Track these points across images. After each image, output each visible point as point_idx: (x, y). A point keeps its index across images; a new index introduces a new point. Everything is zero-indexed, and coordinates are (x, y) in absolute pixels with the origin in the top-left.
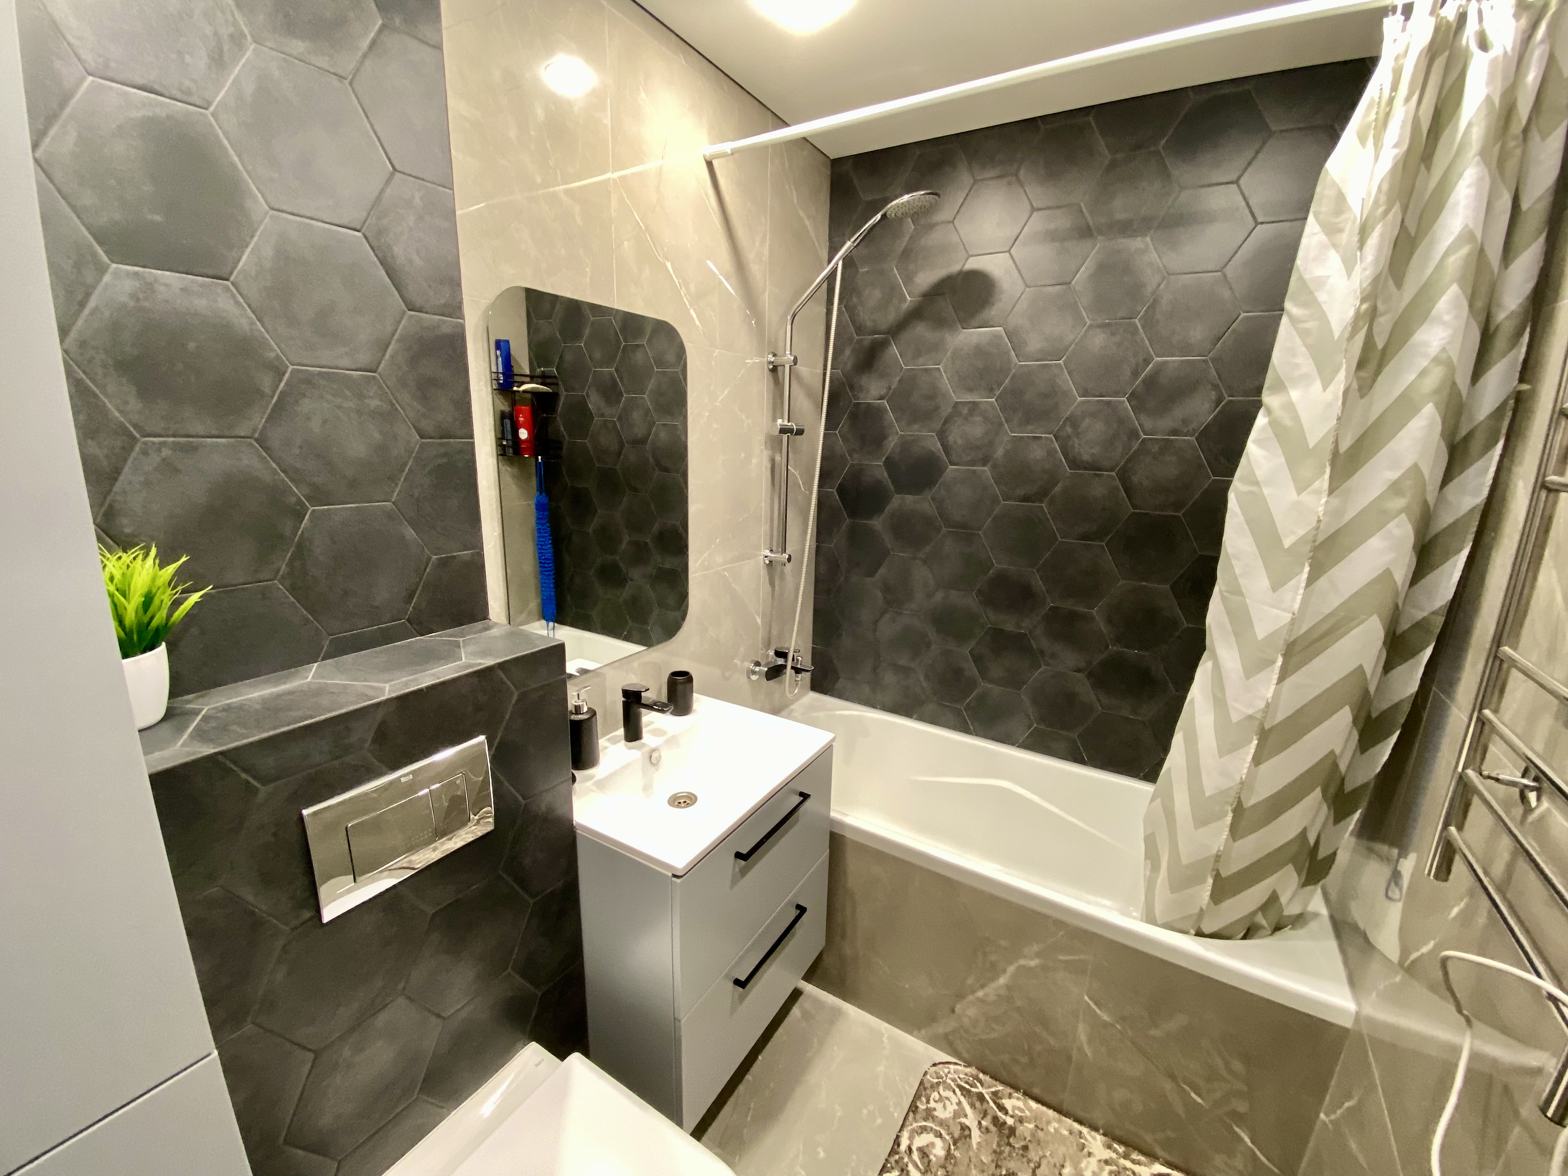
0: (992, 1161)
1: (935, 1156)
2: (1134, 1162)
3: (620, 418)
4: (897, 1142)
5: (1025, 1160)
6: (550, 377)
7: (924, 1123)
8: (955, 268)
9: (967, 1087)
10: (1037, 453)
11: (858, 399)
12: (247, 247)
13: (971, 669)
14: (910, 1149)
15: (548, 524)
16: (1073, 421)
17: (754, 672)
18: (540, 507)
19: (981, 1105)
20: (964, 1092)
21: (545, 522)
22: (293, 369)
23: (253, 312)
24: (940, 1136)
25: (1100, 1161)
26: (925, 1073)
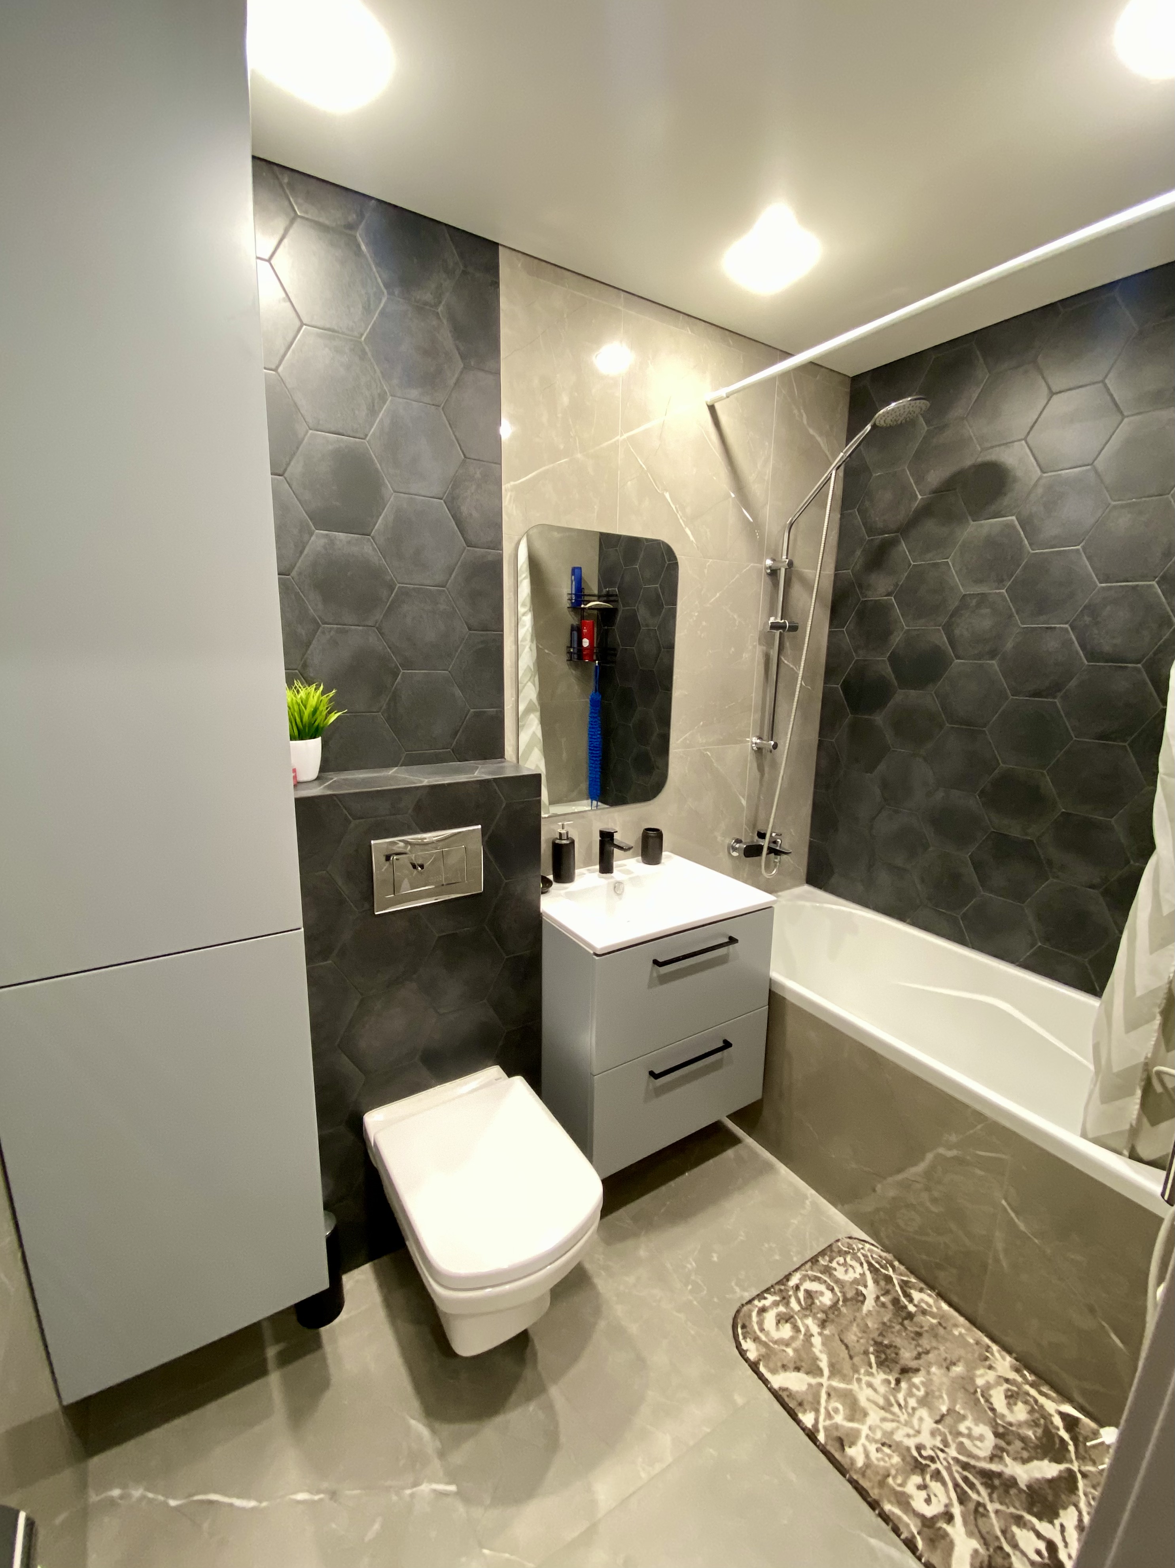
0: (878, 1329)
1: (820, 1302)
2: (1041, 1393)
3: (659, 628)
4: (788, 1277)
5: (914, 1342)
6: (612, 596)
7: (819, 1275)
8: (968, 462)
9: (877, 1266)
10: (1052, 644)
11: (866, 597)
12: (380, 515)
13: (970, 874)
14: (797, 1288)
15: (599, 718)
16: (1091, 609)
17: (735, 849)
18: (594, 703)
19: (886, 1285)
20: (872, 1269)
21: (596, 715)
22: (399, 587)
23: (381, 553)
24: (832, 1290)
25: (1000, 1377)
26: (838, 1241)
